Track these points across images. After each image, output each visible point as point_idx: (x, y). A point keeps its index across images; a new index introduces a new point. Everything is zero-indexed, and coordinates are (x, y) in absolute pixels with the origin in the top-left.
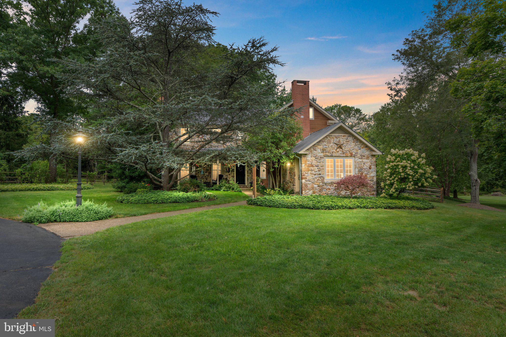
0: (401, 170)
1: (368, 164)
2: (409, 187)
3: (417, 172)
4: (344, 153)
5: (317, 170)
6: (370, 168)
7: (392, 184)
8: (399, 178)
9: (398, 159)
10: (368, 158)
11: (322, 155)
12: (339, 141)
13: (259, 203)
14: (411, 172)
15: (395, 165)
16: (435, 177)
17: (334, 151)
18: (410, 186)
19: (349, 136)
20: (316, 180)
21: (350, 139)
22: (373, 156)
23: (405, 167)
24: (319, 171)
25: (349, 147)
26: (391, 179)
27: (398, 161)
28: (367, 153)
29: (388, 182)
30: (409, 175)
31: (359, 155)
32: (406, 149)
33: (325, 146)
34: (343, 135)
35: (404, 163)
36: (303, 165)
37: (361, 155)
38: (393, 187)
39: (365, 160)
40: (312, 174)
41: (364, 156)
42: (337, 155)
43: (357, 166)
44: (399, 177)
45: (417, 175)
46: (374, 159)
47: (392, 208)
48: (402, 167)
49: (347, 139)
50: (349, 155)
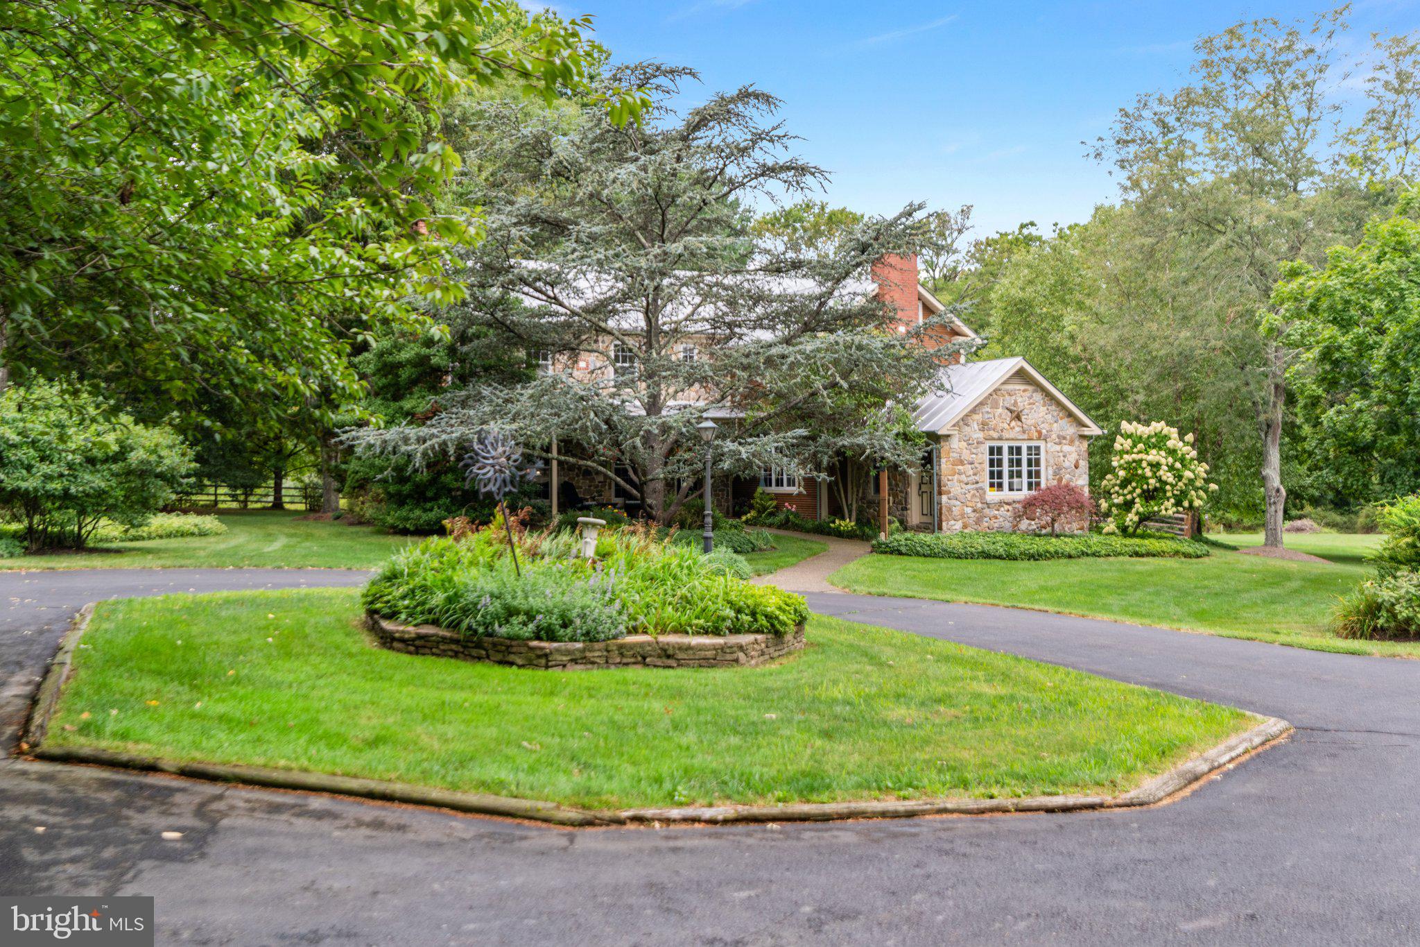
0: (1148, 473)
1: (1073, 458)
2: (1166, 510)
3: (1180, 478)
4: (1024, 432)
5: (971, 472)
6: (1076, 467)
7: (1128, 505)
8: (1143, 491)
9: (1141, 446)
10: (1071, 442)
11: (980, 435)
12: (1015, 403)
13: (903, 549)
14: (1170, 478)
15: (1134, 461)
16: (1213, 487)
17: (1006, 426)
18: (1168, 508)
19: (1035, 391)
20: (969, 496)
21: (1038, 396)
22: (1083, 437)
23: (1155, 466)
24: (975, 474)
25: (1036, 415)
26: (1126, 491)
27: (1140, 452)
28: (1070, 430)
29: (1118, 500)
30: (1166, 483)
31: (1054, 436)
32: (1153, 423)
33: (987, 416)
34: (1022, 387)
35: (1153, 456)
36: (943, 460)
37: (1059, 437)
38: (1134, 510)
39: (1066, 448)
40: (960, 482)
41: (1064, 438)
42: (1012, 436)
43: (1052, 461)
44: (1145, 487)
45: (1180, 484)
46: (1085, 444)
47: (1142, 556)
48: (1151, 464)
49: (1030, 398)
50: (1036, 434)
